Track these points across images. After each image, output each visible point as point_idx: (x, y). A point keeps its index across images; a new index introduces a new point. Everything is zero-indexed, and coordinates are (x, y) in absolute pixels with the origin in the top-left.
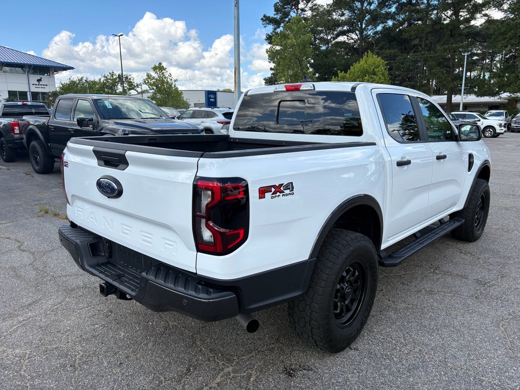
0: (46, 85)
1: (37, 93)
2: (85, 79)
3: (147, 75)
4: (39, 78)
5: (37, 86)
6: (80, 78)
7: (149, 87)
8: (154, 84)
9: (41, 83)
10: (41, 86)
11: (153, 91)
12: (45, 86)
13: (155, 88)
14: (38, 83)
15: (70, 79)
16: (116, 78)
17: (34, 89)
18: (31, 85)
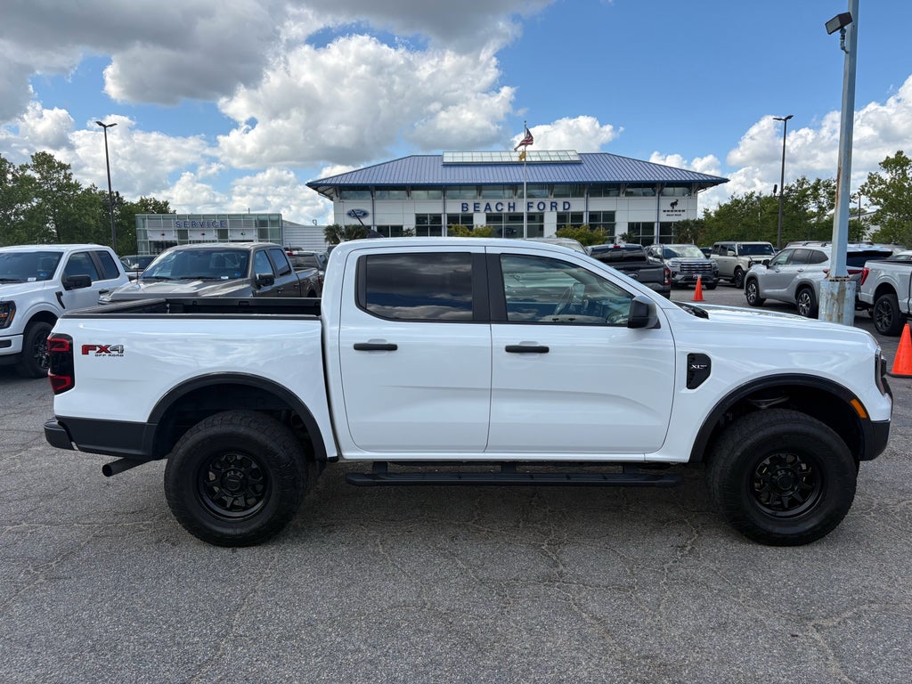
0: (684, 211)
1: (669, 224)
2: (757, 194)
3: (869, 177)
4: (674, 201)
5: (670, 213)
6: (749, 193)
7: (871, 200)
8: (880, 194)
9: (676, 208)
10: (674, 213)
11: (878, 207)
12: (681, 213)
13: (882, 200)
14: (671, 208)
15: (732, 197)
16: (809, 189)
17: (664, 218)
18: (661, 212)
